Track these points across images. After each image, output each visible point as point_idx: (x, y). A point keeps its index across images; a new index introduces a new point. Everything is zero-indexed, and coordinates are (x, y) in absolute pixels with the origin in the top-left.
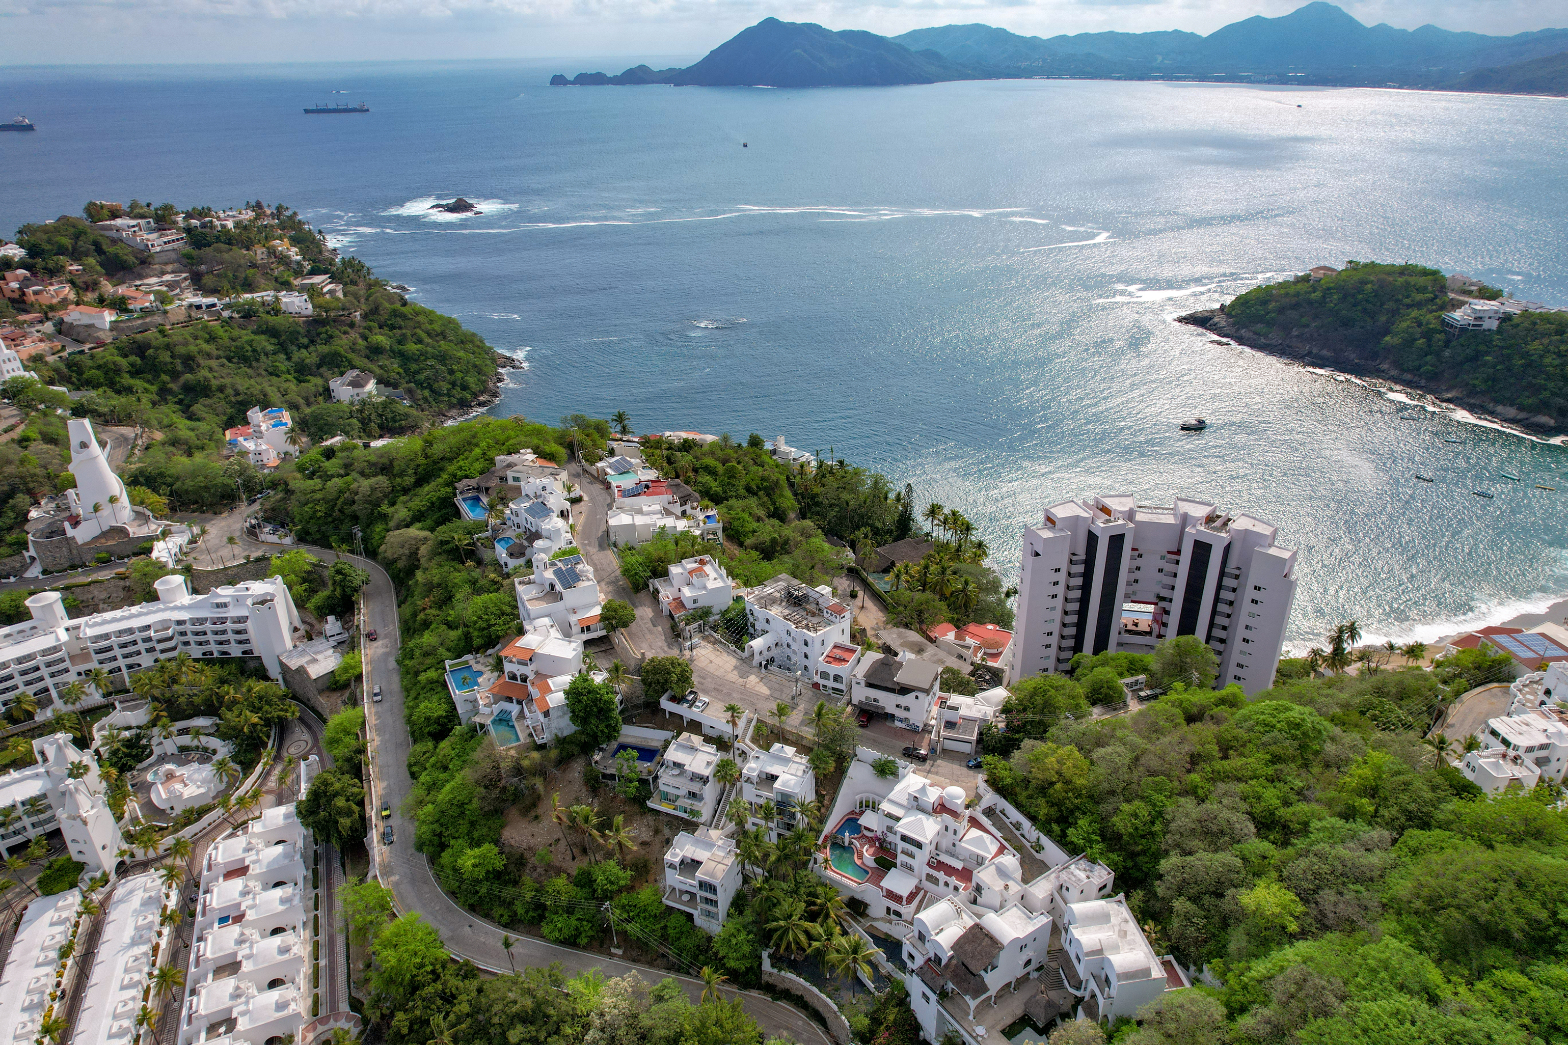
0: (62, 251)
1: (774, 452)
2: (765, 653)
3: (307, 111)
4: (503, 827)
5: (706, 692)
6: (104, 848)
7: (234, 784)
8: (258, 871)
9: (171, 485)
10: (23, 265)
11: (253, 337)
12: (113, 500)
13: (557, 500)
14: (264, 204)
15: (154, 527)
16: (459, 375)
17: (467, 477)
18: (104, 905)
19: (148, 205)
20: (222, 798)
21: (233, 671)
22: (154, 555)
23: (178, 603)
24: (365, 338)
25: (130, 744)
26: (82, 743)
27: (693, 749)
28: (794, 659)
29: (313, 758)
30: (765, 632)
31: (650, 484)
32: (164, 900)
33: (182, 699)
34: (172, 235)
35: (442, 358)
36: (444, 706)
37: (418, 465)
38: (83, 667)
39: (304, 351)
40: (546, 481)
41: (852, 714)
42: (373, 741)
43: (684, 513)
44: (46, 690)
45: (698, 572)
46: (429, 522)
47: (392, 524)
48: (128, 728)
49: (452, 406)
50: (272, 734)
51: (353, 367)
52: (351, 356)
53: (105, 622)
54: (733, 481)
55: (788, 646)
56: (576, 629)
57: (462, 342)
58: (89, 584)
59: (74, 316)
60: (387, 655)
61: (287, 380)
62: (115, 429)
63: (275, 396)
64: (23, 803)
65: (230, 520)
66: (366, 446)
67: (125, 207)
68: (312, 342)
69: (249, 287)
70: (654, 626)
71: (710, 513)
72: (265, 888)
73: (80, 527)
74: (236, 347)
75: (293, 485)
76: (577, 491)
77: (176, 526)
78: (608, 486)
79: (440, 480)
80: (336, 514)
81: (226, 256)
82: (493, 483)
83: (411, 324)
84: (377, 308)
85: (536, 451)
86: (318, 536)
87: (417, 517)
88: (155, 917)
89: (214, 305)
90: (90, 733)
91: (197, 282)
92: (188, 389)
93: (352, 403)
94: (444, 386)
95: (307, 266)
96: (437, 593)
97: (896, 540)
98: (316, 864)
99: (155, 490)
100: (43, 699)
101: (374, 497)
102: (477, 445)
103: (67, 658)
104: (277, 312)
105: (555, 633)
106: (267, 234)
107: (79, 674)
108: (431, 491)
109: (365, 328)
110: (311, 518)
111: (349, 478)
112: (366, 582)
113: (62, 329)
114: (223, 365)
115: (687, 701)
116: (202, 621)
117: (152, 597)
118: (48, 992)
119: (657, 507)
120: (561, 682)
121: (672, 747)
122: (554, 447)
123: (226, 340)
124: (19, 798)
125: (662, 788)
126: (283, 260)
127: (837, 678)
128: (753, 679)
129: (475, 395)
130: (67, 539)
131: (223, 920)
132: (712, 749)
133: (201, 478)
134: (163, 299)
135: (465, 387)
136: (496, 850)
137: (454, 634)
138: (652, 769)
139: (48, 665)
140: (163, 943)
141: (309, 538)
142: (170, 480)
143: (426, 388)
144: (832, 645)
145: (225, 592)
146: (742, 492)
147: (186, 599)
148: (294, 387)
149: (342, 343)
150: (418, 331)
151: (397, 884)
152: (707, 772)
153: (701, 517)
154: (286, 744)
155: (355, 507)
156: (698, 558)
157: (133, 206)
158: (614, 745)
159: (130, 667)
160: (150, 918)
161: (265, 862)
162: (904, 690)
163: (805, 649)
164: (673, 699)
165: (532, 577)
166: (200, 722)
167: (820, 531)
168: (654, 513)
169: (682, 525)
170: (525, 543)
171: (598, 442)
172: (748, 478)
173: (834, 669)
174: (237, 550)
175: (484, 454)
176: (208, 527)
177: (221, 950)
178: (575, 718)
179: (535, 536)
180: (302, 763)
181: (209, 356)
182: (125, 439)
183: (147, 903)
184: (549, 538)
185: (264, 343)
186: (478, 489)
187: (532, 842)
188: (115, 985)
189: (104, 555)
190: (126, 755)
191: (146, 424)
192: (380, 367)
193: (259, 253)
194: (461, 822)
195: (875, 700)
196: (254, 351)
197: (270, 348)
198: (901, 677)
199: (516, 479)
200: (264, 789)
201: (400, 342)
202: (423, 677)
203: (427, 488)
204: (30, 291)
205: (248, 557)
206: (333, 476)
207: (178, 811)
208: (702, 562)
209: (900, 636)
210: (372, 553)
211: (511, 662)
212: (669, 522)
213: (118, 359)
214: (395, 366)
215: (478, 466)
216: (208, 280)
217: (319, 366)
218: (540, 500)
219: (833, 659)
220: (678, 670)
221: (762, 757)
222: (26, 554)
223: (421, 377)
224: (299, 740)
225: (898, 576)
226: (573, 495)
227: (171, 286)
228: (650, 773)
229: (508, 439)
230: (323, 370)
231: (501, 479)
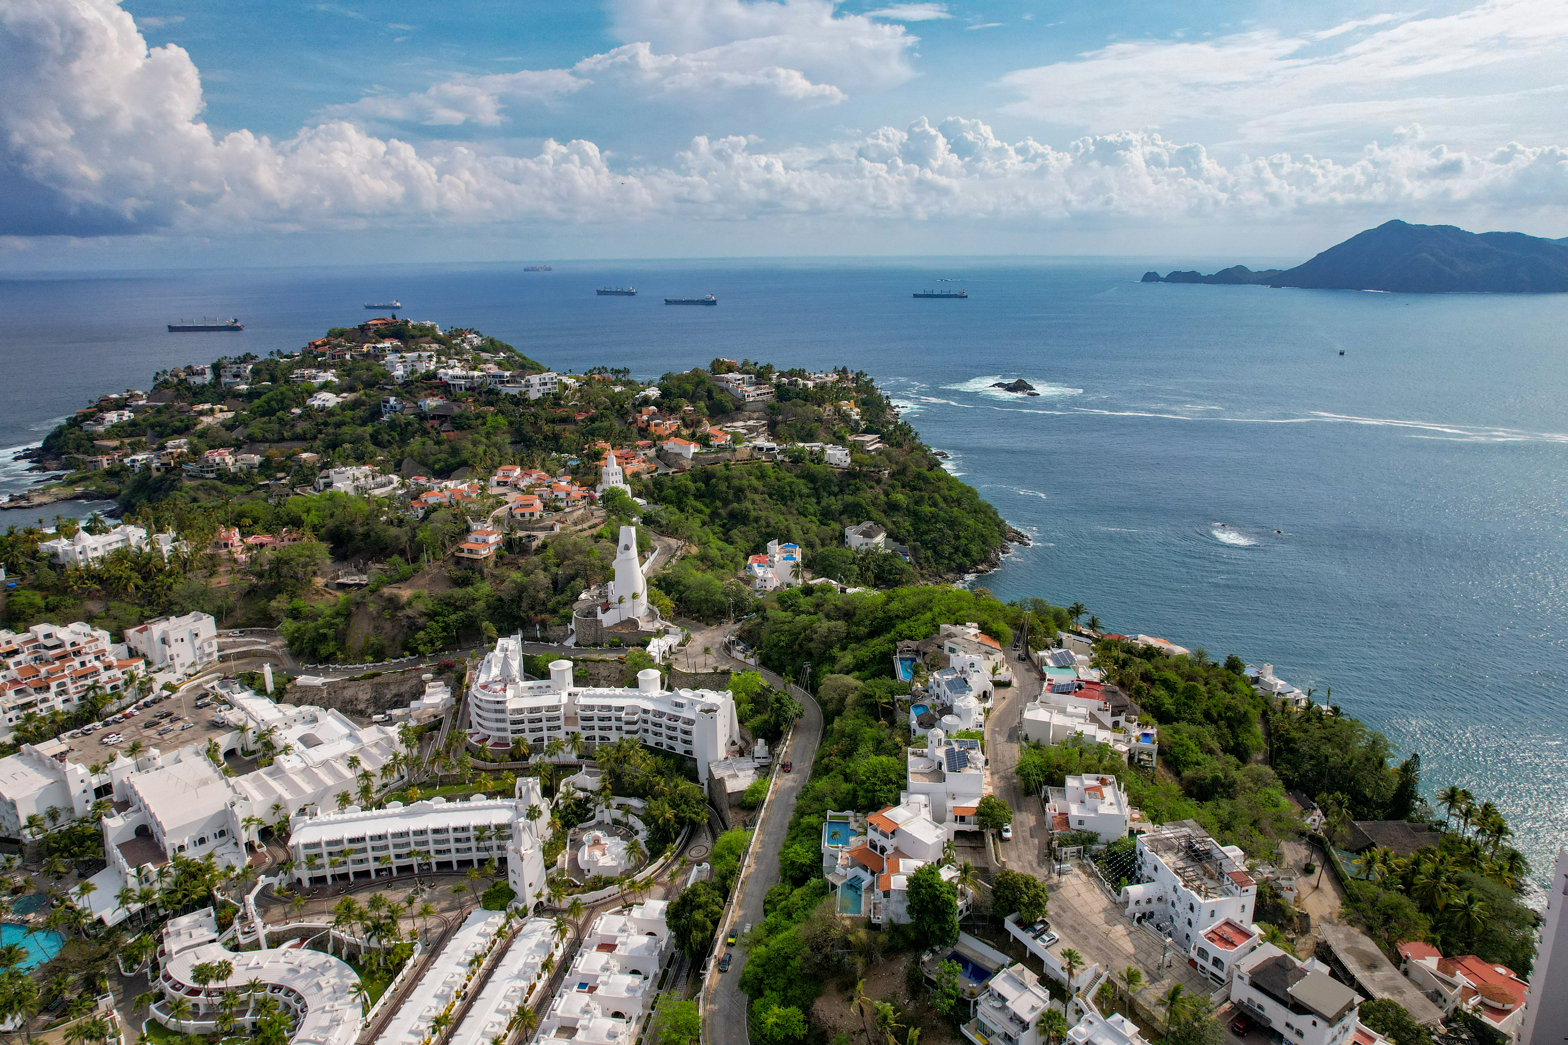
0: (684, 395)
1: (1256, 680)
2: (1143, 904)
3: (915, 296)
4: (818, 995)
5: (1060, 926)
6: (530, 885)
7: (638, 868)
8: (622, 953)
9: (682, 593)
10: (656, 403)
11: (795, 480)
12: (635, 596)
13: (980, 680)
14: (849, 370)
15: (658, 625)
16: (963, 541)
17: (911, 638)
18: (515, 934)
19: (756, 364)
20: (628, 874)
21: (671, 765)
22: (649, 649)
23: (649, 695)
24: (887, 494)
25: (580, 804)
26: (548, 792)
27: (1023, 986)
28: (1177, 923)
29: (706, 865)
30: (1150, 880)
31: (1084, 684)
32: (553, 949)
33: (626, 778)
34: (765, 389)
35: (952, 523)
36: (811, 855)
37: (876, 618)
38: (571, 729)
39: (833, 498)
40: (975, 658)
41: (1227, 1014)
42: (748, 867)
43: (1116, 724)
44: (542, 739)
45: (1095, 792)
46: (867, 673)
47: (837, 667)
48: (584, 790)
49: (950, 570)
50: (683, 832)
51: (870, 519)
52: (871, 508)
53: (594, 696)
54: (1191, 703)
55: (1173, 904)
56: (950, 816)
57: (975, 512)
58: (599, 661)
59: (671, 445)
60: (792, 789)
61: (811, 521)
62: (666, 539)
63: (796, 533)
64: (475, 828)
65: (716, 633)
66: (843, 591)
67: (739, 365)
68: (842, 491)
69: (810, 437)
70: (1032, 836)
71: (1149, 731)
72: (621, 972)
73: (608, 613)
74: (779, 487)
75: (770, 613)
76: (1004, 674)
77: (674, 628)
78: (1043, 677)
79: (889, 636)
80: (796, 647)
81: (799, 410)
82: (931, 649)
83: (931, 487)
84: (905, 469)
85: (985, 629)
86: (776, 664)
87: (859, 666)
88: (540, 959)
89: (773, 449)
90: (558, 785)
91: (773, 431)
92: (733, 515)
93: (857, 552)
94: (947, 550)
95: (863, 425)
96: (845, 742)
97: (1387, 818)
98: (669, 966)
99: (668, 593)
100: (536, 748)
101: (829, 639)
102: (931, 610)
103: (562, 718)
104: (820, 461)
105: (926, 814)
106: (841, 394)
107: (567, 733)
108: (878, 644)
109: (889, 486)
110: (775, 646)
111: (814, 617)
112: (799, 716)
113: (661, 455)
114: (764, 500)
115: (1034, 930)
116: (661, 714)
117: (634, 684)
118: (455, 989)
119: (1083, 711)
120: (909, 866)
121: (1002, 975)
122: (1001, 626)
123: (773, 479)
124: (473, 823)
125: (979, 1016)
126: (845, 418)
127: (1217, 962)
128: (1119, 930)
129: (975, 563)
130: (597, 621)
131: (582, 985)
132: (1044, 993)
133: (703, 592)
134: (736, 438)
135: (966, 554)
136: (802, 1017)
137: (846, 787)
138: (976, 991)
139: (549, 720)
140: (540, 986)
141: (770, 664)
142: (681, 588)
143: (930, 548)
144: (1223, 920)
145: (685, 694)
146: (1199, 716)
147: (656, 691)
148: (815, 528)
149: (866, 495)
150: (937, 496)
151: (713, 1013)
152: (1028, 1017)
153: (1136, 732)
154: (692, 845)
155: (811, 645)
156: (1101, 776)
157: (745, 363)
158: (949, 951)
159: (602, 738)
160: (537, 959)
161: (630, 947)
162: (1299, 1008)
163: (1190, 915)
164: (1019, 923)
165: (925, 750)
166: (635, 803)
167: (1280, 782)
168: (1078, 716)
169: (1103, 736)
170: (937, 716)
171: (1051, 631)
172: (1210, 703)
173: (1216, 950)
174: (711, 660)
175: (933, 619)
176: (694, 635)
177: (569, 1011)
178: (911, 910)
179: (947, 710)
180: (695, 867)
181: (755, 490)
182: (669, 547)
183: (541, 945)
184: (959, 716)
185: (803, 486)
186: (917, 652)
187: (839, 1022)
188: (493, 1007)
189: (617, 640)
190: (574, 813)
191: (689, 539)
192: (894, 523)
193: (827, 410)
194: (781, 975)
195: (1260, 1007)
196: (792, 492)
197: (805, 491)
198: (1296, 990)
199: (952, 650)
200: (660, 880)
201: (917, 503)
202: (806, 820)
203: (876, 641)
204: (652, 423)
205: (716, 668)
206: (803, 612)
207: (593, 873)
208: (1103, 782)
209: (1349, 937)
210: (813, 689)
211: (875, 830)
212: (1090, 730)
213: (689, 483)
214: (906, 524)
215: (923, 630)
216: (780, 428)
217: (841, 513)
218: (963, 676)
219: (1217, 936)
220: (1032, 892)
221: (1096, 1023)
222: (569, 627)
223: (927, 537)
224: (702, 846)
225: (1370, 863)
226: (997, 678)
227: (751, 430)
228: (972, 995)
229: (961, 609)
230: (844, 517)
231: (939, 647)
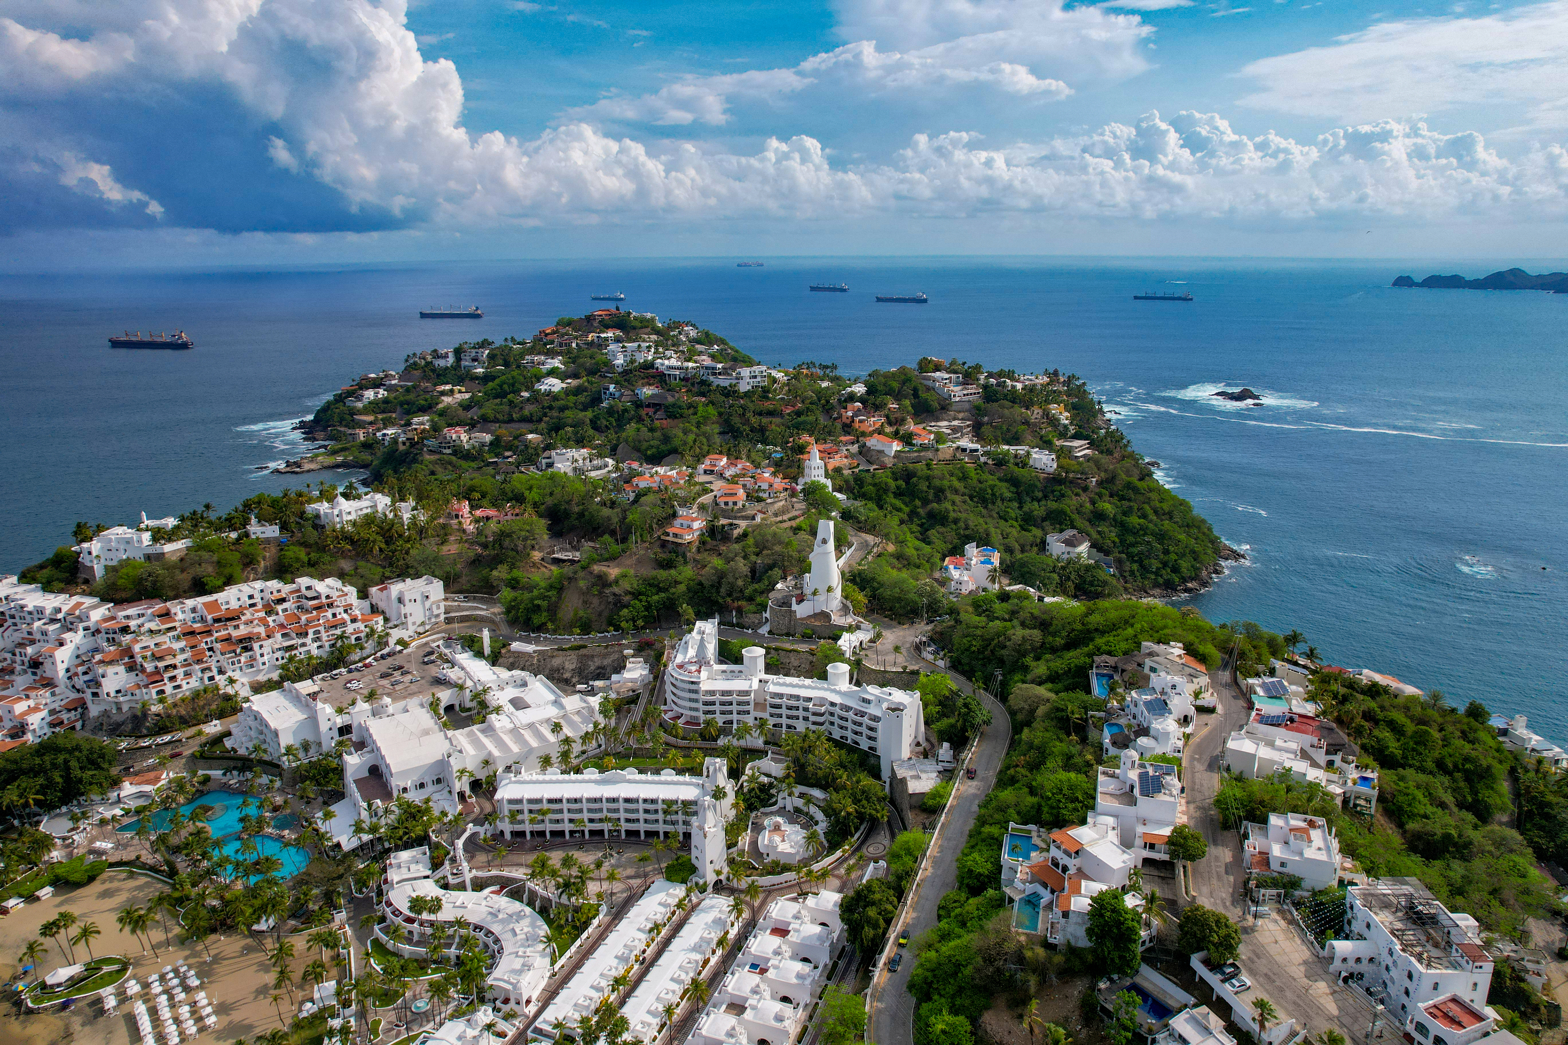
0: (890, 392)
1: (1504, 732)
2: (1351, 963)
3: (1136, 298)
4: (987, 1008)
5: (1252, 973)
6: (711, 862)
7: (816, 858)
8: (794, 939)
9: (875, 590)
10: (862, 400)
11: (997, 483)
12: (830, 590)
13: (1181, 703)
14: (1061, 373)
15: (851, 620)
16: (1173, 557)
17: (1110, 653)
18: (694, 908)
19: (964, 364)
20: (806, 862)
21: (855, 760)
22: (840, 642)
23: (837, 688)
24: (1093, 503)
25: (764, 788)
26: (734, 774)
27: (1207, 1030)
28: (1392, 989)
29: (882, 863)
30: (1361, 937)
31: (1296, 718)
32: (728, 927)
33: (810, 768)
34: (972, 389)
35: (1161, 537)
36: (989, 865)
37: (1073, 630)
38: (760, 714)
39: (1036, 503)
40: (1177, 679)
42: (925, 870)
43: (1330, 764)
44: (731, 722)
45: (1302, 834)
46: (1060, 686)
47: (1029, 677)
48: (768, 775)
49: (1156, 585)
50: (862, 828)
51: (1073, 527)
52: (1075, 516)
53: (784, 684)
54: (1421, 749)
55: (1387, 968)
56: (1139, 842)
57: (1188, 526)
58: (791, 651)
59: (873, 442)
60: (975, 796)
61: (1012, 526)
62: (863, 535)
63: (996, 537)
64: (663, 801)
65: (907, 632)
66: (1041, 599)
67: (947, 364)
68: (1045, 497)
69: (1015, 440)
70: (1227, 873)
71: (1369, 774)
72: (793, 958)
73: (802, 604)
74: (980, 489)
75: (963, 616)
76: (1208, 699)
77: (866, 624)
78: (1251, 706)
79: (1086, 649)
80: (988, 653)
81: (1006, 412)
82: (1131, 667)
83: (1141, 498)
84: (1114, 477)
85: (1190, 650)
86: (967, 668)
87: (1053, 678)
88: (715, 936)
89: (977, 451)
90: (744, 768)
91: (977, 432)
92: (931, 515)
93: (1058, 560)
94: (1155, 564)
95: (1072, 430)
96: (1033, 753)
98: (839, 958)
99: (862, 589)
100: (725, 730)
101: (1023, 648)
102: (1132, 626)
103: (752, 704)
104: (1025, 465)
105: (1113, 836)
106: (1050, 396)
107: (756, 719)
108: (1075, 657)
109: (1096, 494)
110: (967, 650)
111: (1009, 624)
112: (987, 723)
113: (864, 452)
114: (964, 502)
115: (1223, 973)
116: (848, 709)
117: (823, 676)
118: (635, 953)
119: (1294, 746)
120: (1093, 887)
121: (1184, 1015)
122: (1209, 649)
123: (975, 481)
124: (662, 796)
126: (1053, 421)
128: (1321, 987)
129: (1184, 580)
130: (791, 611)
131: (754, 966)
132: (1230, 1041)
133: (897, 590)
134: (940, 438)
135: (1175, 570)
136: (969, 1028)
137: (1032, 800)
138: (1154, 1028)
139: (739, 704)
140: (714, 961)
141: (960, 668)
142: (876, 585)
143: (1136, 562)
144: (1448, 995)
145: (873, 691)
146: (1430, 765)
147: (844, 685)
148: (1015, 533)
149: (1071, 503)
150: (1146, 507)
151: (879, 1011)
153: (1354, 774)
154: (870, 842)
155: (1004, 652)
156: (1309, 817)
157: (953, 363)
158: (1128, 982)
159: (789, 727)
160: (713, 935)
161: (803, 934)
163: (1408, 984)
164: (1206, 962)
165: (1117, 771)
166: (817, 793)
167: (1530, 850)
168: (1287, 751)
169: (1314, 775)
170: (1132, 737)
171: (1264, 658)
172: (1445, 751)
173: (1439, 1027)
174: (901, 659)
175: (1135, 636)
176: (885, 633)
177: (739, 990)
178: (1090, 932)
179: (1144, 731)
180: (872, 864)
181: (956, 492)
182: (866, 544)
183: (718, 922)
184: (1155, 738)
185: (1005, 490)
186: (1115, 668)
187: (1006, 1039)
188: (669, 975)
189: (809, 631)
190: (758, 797)
191: (886, 536)
192: (1099, 533)
193: (1035, 414)
194: (952, 981)
196: (993, 494)
197: (1008, 495)
199: (1153, 670)
200: (836, 872)
201: (1125, 514)
202: (987, 829)
203: (1072, 653)
204: (857, 419)
205: (906, 667)
206: (997, 618)
207: (772, 858)
208: (1312, 824)
210: (1003, 697)
211: (1058, 847)
212: (1299, 766)
213: (890, 481)
214: (1112, 535)
215: (1124, 646)
216: (985, 429)
217: (1044, 520)
218: (1163, 697)
219: (1438, 1012)
220: (1223, 932)
222: (764, 615)
223: (1135, 550)
224: (880, 843)
226: (1200, 702)
227: (955, 430)
228: (1150, 1032)
229: (1165, 627)
230: (1046, 524)
231: (1139, 665)
